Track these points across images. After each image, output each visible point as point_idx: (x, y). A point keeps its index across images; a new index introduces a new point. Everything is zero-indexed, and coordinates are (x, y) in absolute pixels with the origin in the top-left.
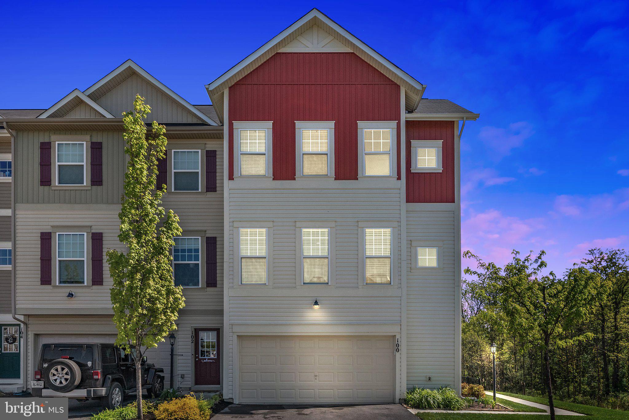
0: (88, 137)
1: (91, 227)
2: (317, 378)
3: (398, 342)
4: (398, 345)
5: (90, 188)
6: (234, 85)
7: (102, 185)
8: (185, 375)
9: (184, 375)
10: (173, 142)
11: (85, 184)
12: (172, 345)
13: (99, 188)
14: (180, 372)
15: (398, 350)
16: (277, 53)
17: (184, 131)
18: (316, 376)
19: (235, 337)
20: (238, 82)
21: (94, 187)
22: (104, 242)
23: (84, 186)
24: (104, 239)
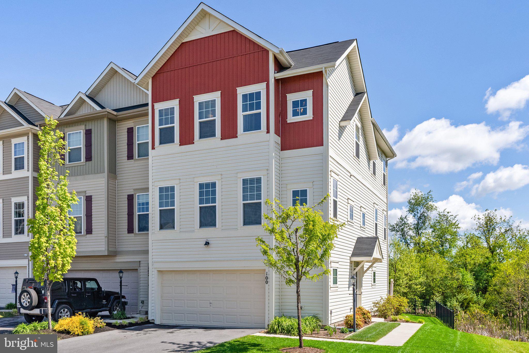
0: (83, 127)
1: (85, 192)
2: (212, 305)
3: (267, 275)
4: (267, 278)
5: (85, 164)
6: (155, 75)
7: (91, 160)
8: (145, 301)
9: (143, 301)
10: (136, 120)
11: (82, 161)
12: (121, 278)
13: (90, 162)
14: (142, 299)
15: (267, 282)
16: (183, 43)
17: (140, 111)
18: (211, 303)
19: (156, 272)
20: (157, 72)
21: (88, 162)
22: (93, 202)
23: (82, 163)
24: (93, 200)
